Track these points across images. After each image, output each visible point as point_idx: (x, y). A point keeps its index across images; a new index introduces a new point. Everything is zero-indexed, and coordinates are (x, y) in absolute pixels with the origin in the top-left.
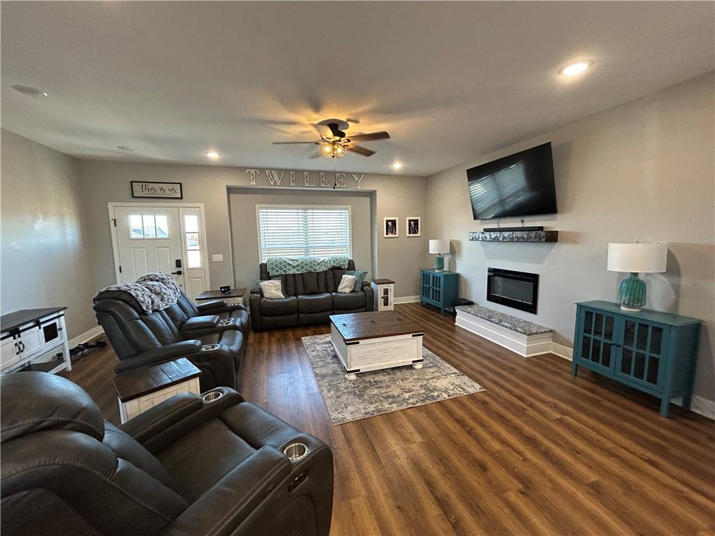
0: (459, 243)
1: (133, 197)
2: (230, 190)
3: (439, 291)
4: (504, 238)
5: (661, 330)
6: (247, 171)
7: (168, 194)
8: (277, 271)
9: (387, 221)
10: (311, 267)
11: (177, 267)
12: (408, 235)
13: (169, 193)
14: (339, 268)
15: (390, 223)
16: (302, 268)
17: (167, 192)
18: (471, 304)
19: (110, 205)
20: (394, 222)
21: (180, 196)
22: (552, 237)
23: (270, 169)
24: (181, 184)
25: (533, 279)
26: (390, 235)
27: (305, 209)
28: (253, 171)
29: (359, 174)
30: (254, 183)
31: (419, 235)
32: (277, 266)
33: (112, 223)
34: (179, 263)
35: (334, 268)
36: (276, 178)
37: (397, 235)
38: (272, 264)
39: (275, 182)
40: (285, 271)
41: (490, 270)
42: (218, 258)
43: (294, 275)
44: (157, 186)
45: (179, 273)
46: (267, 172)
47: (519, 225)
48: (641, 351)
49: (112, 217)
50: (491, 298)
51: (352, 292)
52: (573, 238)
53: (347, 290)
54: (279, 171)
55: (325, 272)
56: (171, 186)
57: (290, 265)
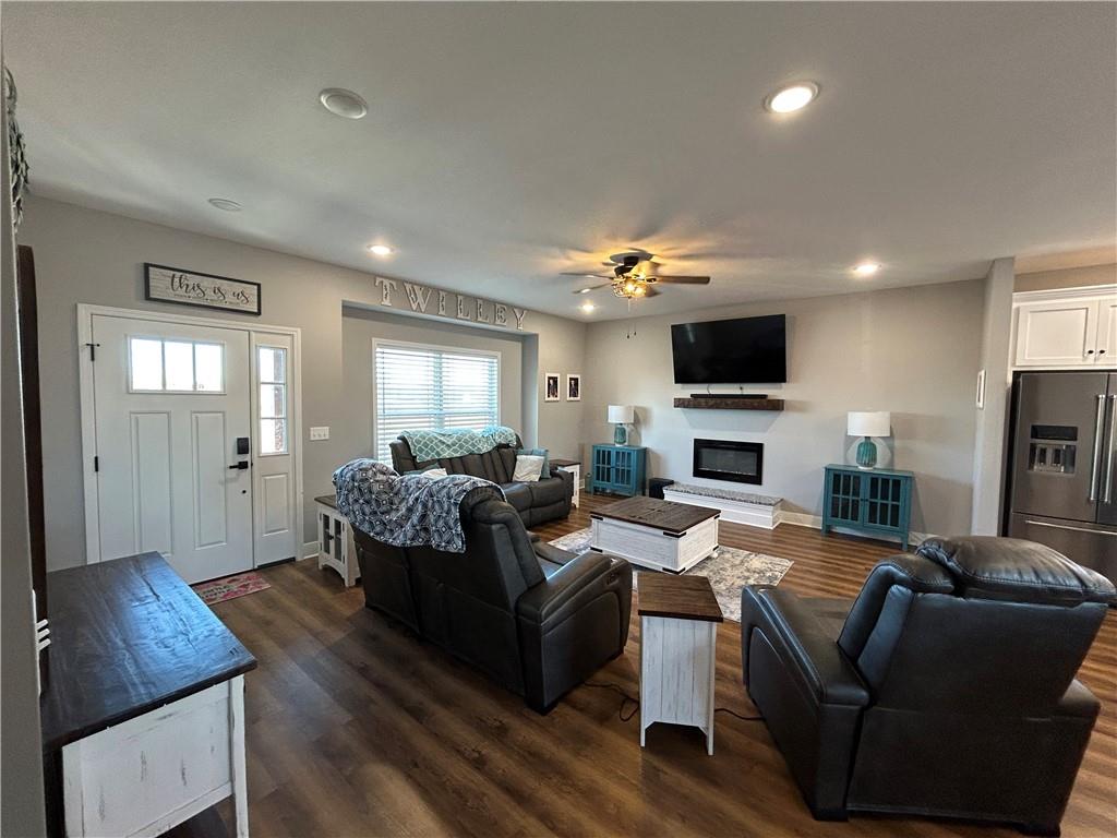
0: (645, 410)
1: (148, 297)
2: (349, 310)
3: (629, 471)
4: (727, 404)
5: (899, 481)
6: (378, 280)
7: (230, 301)
8: (427, 454)
9: (550, 378)
10: (473, 445)
11: (239, 453)
12: (568, 399)
13: (235, 300)
14: (507, 446)
15: (551, 381)
16: (461, 447)
17: (230, 298)
18: (672, 483)
19: (84, 311)
20: (555, 380)
21: (256, 311)
22: (776, 406)
23: (413, 283)
24: (259, 285)
25: (757, 449)
26: (552, 398)
27: (440, 352)
28: (386, 282)
29: (522, 309)
30: (387, 302)
31: (578, 398)
32: (426, 445)
33: (85, 355)
34: (243, 446)
35: (500, 447)
36: (420, 300)
37: (558, 399)
38: (418, 442)
39: (419, 308)
40: (438, 453)
41: (697, 441)
42: (321, 432)
43: (450, 459)
44: (206, 283)
45: (243, 466)
46: (408, 287)
47: (738, 392)
48: (885, 502)
49: (84, 339)
50: (698, 473)
51: (540, 479)
52: (800, 407)
53: (536, 478)
54: (426, 288)
55: (489, 452)
56: (238, 287)
57: (444, 443)
